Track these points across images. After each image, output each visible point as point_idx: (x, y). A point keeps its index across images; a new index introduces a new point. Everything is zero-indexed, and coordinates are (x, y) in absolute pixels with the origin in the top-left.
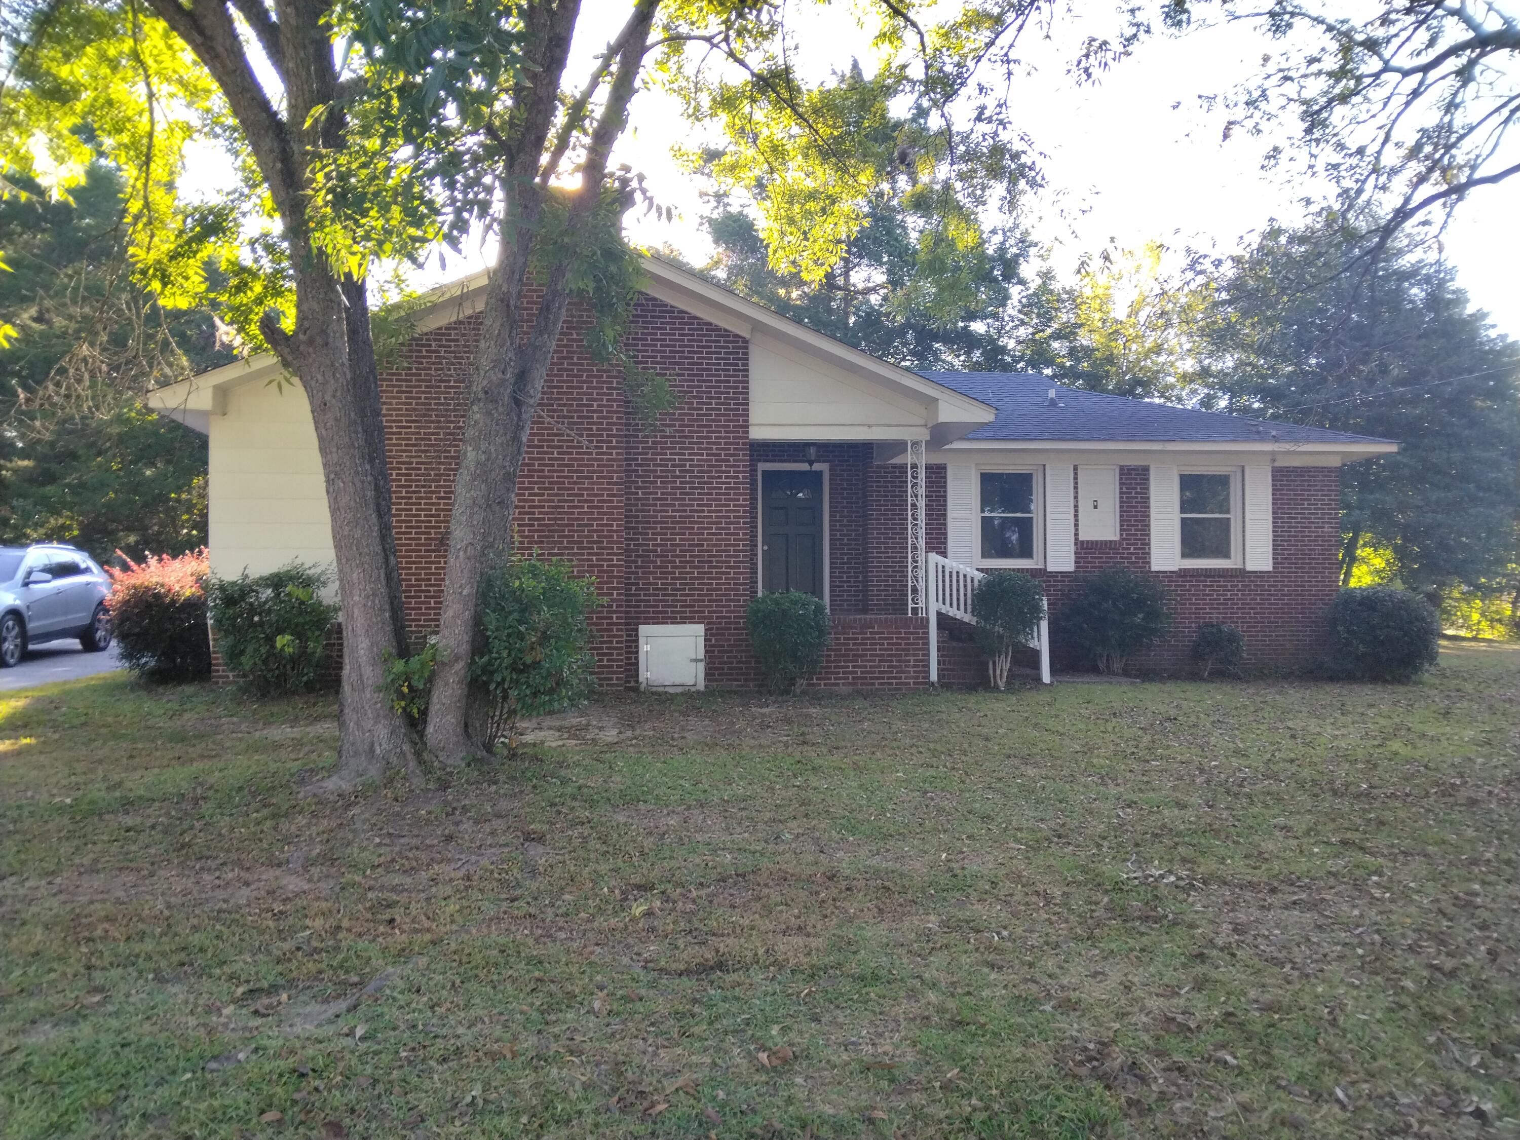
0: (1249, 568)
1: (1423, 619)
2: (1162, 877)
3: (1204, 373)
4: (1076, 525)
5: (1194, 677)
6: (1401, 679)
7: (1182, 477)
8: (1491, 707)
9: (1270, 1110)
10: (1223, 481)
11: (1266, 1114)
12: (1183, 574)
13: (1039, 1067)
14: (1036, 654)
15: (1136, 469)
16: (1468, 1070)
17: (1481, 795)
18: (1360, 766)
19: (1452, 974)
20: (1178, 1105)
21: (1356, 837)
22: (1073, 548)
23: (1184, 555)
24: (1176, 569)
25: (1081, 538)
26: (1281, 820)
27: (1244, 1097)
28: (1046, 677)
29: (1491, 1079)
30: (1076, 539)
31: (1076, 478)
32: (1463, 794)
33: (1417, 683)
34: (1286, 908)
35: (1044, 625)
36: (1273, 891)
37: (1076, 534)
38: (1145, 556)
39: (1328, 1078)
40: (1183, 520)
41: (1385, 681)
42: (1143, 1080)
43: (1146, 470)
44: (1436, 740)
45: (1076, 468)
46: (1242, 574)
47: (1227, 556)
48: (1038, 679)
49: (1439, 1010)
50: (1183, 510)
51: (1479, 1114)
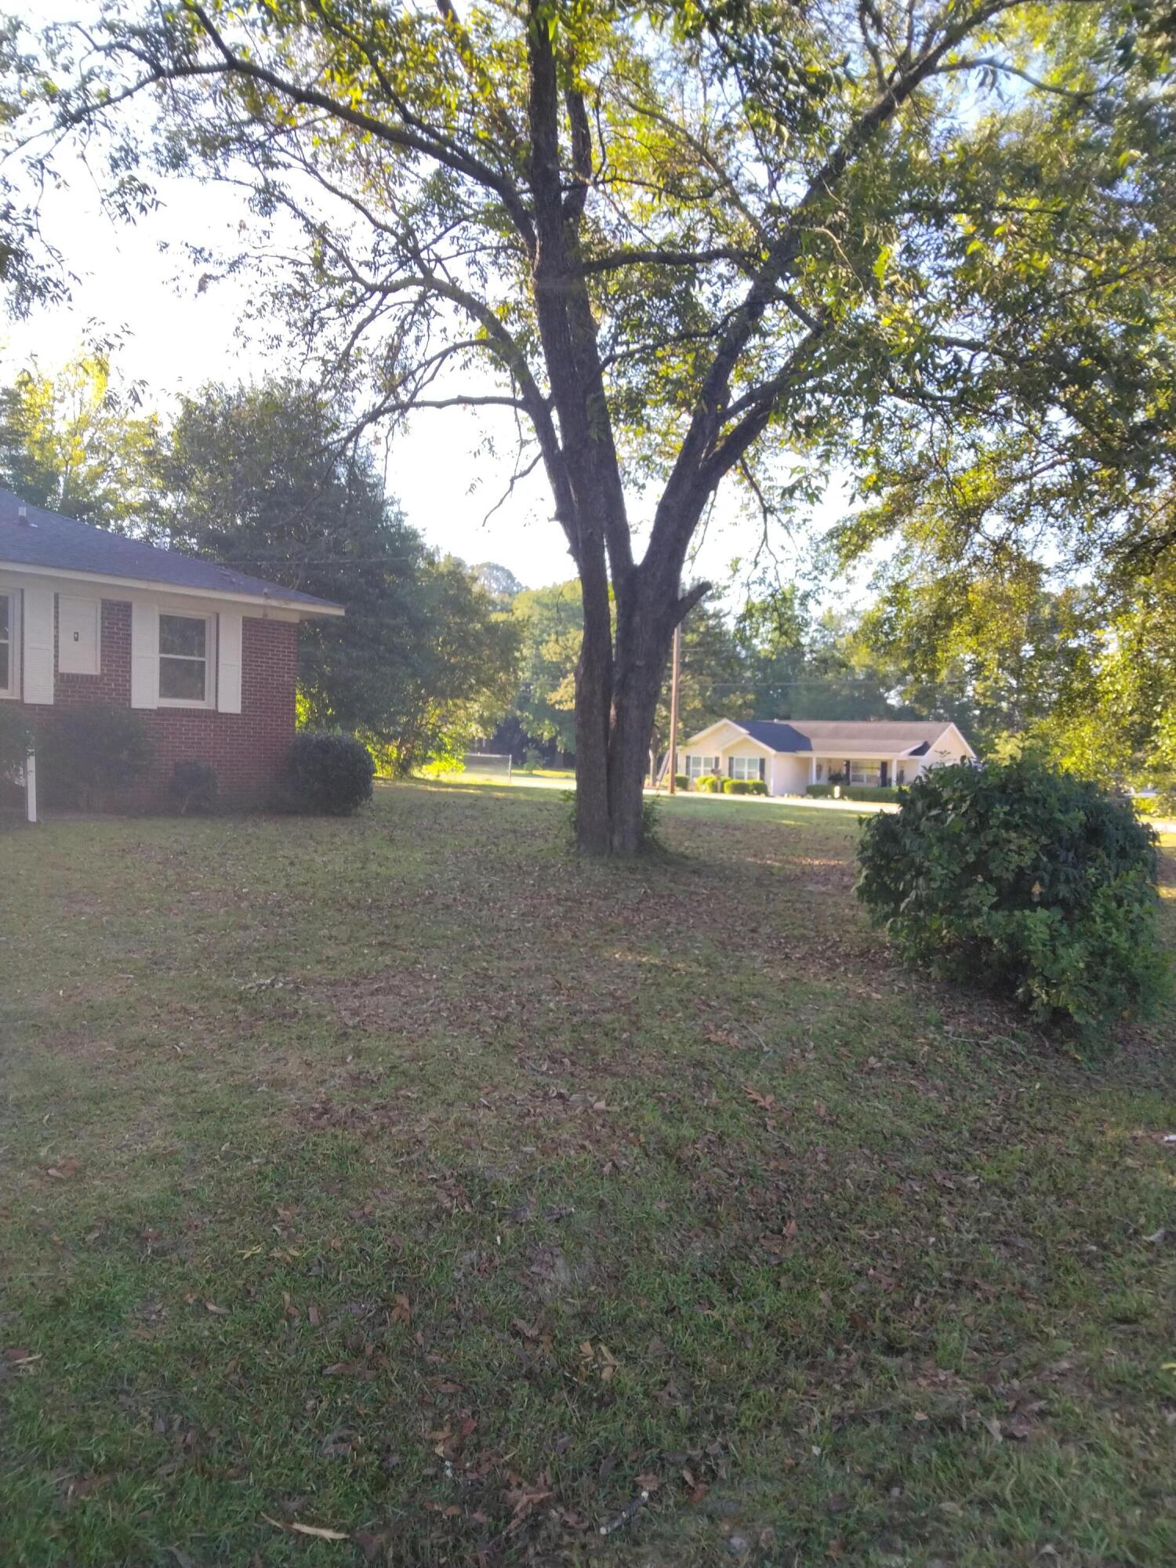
0: (221, 710)
1: (364, 762)
2: (272, 985)
3: (151, 506)
4: (56, 657)
5: (172, 812)
6: (345, 813)
7: (161, 617)
8: (419, 834)
9: (452, 1118)
10: (199, 626)
11: (450, 1122)
12: (161, 712)
13: (288, 1127)
14: (22, 792)
15: (118, 604)
16: (542, 1074)
17: (450, 901)
18: (358, 885)
19: (506, 1019)
20: (394, 1130)
21: (385, 938)
22: (52, 680)
23: (162, 695)
24: (154, 707)
25: (62, 670)
26: (325, 932)
27: (433, 1115)
28: (32, 816)
29: (556, 1076)
30: (56, 671)
31: (56, 607)
32: (438, 901)
33: (358, 816)
34: (372, 994)
35: (31, 763)
36: (355, 984)
37: (56, 666)
38: (126, 694)
39: (473, 1094)
40: (162, 659)
41: (334, 814)
42: (363, 1119)
43: (127, 608)
44: (397, 861)
45: (57, 597)
46: (215, 714)
47: (201, 696)
48: (23, 816)
49: (512, 1042)
50: (164, 649)
51: (560, 1096)
